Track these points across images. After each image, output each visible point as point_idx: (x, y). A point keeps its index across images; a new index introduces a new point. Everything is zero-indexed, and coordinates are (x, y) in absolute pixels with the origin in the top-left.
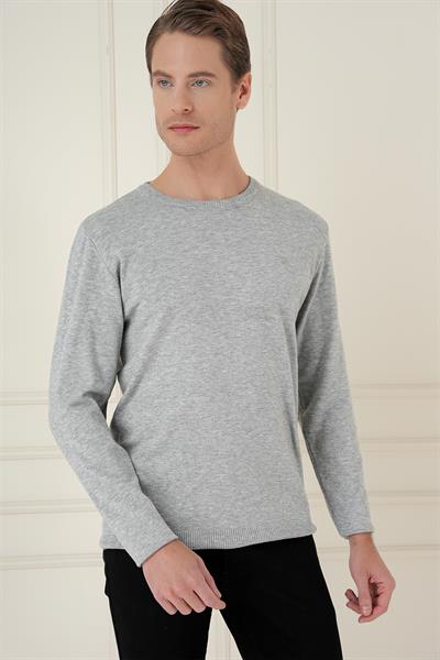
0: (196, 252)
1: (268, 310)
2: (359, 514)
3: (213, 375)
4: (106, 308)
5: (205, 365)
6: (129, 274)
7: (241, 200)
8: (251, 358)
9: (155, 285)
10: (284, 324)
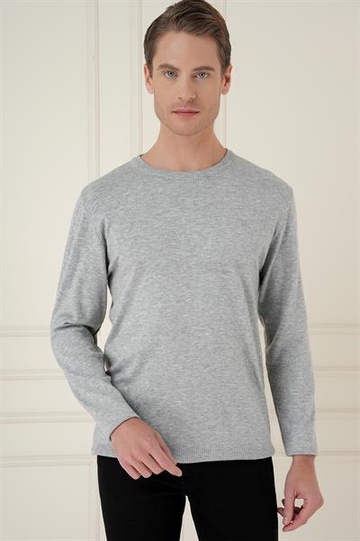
0: (168, 215)
1: (225, 265)
2: (300, 439)
3: (176, 318)
4: (91, 260)
5: (169, 310)
6: (112, 233)
7: (212, 171)
8: (210, 305)
9: (130, 243)
10: (241, 277)
